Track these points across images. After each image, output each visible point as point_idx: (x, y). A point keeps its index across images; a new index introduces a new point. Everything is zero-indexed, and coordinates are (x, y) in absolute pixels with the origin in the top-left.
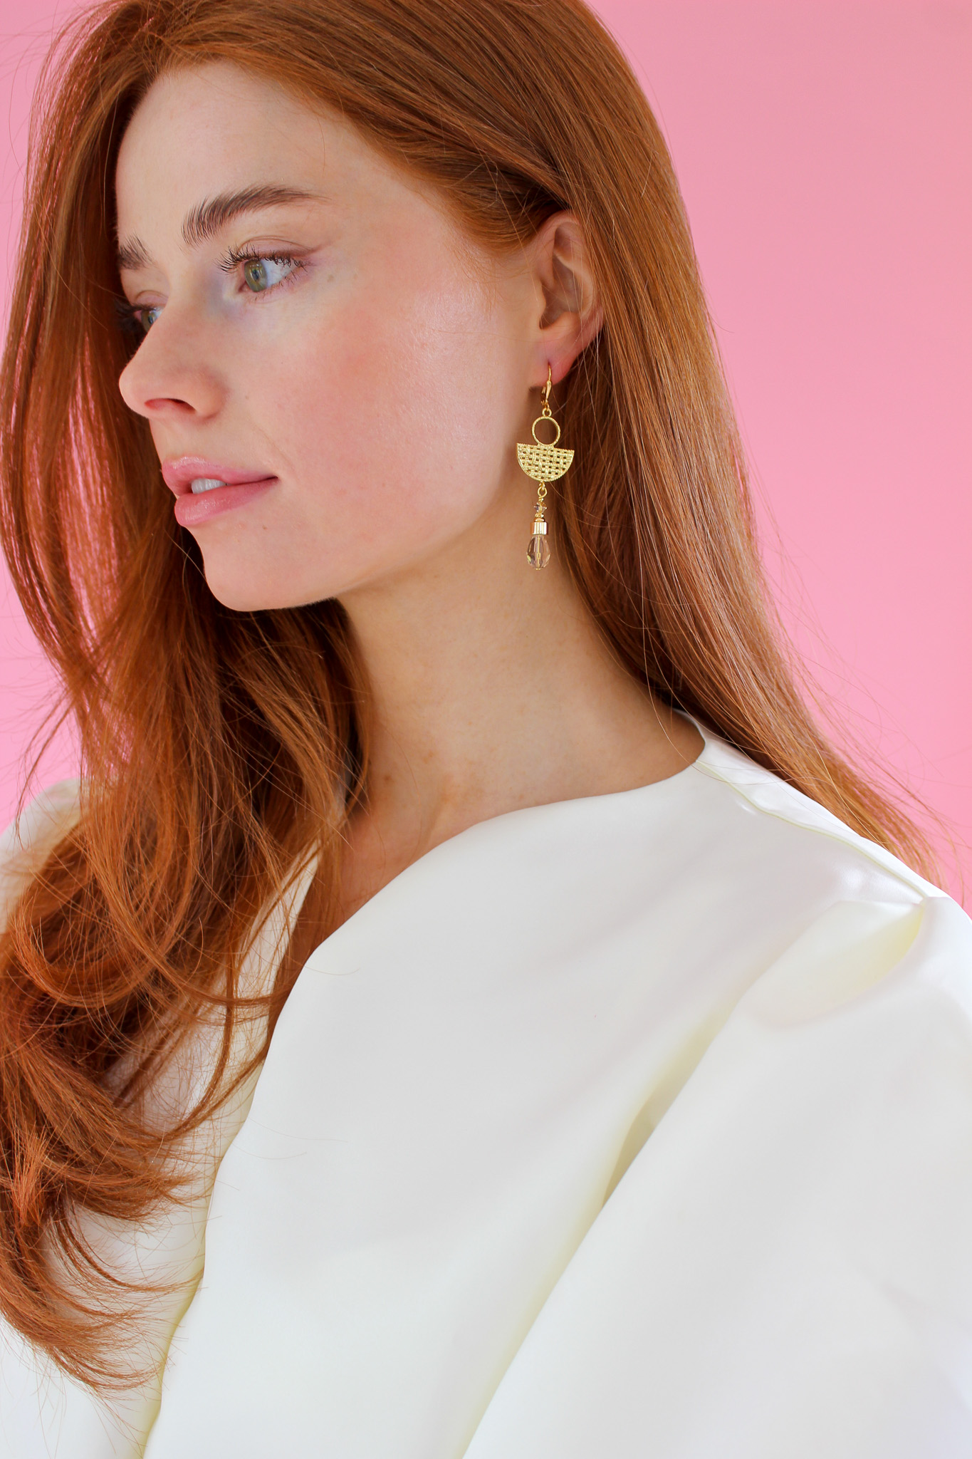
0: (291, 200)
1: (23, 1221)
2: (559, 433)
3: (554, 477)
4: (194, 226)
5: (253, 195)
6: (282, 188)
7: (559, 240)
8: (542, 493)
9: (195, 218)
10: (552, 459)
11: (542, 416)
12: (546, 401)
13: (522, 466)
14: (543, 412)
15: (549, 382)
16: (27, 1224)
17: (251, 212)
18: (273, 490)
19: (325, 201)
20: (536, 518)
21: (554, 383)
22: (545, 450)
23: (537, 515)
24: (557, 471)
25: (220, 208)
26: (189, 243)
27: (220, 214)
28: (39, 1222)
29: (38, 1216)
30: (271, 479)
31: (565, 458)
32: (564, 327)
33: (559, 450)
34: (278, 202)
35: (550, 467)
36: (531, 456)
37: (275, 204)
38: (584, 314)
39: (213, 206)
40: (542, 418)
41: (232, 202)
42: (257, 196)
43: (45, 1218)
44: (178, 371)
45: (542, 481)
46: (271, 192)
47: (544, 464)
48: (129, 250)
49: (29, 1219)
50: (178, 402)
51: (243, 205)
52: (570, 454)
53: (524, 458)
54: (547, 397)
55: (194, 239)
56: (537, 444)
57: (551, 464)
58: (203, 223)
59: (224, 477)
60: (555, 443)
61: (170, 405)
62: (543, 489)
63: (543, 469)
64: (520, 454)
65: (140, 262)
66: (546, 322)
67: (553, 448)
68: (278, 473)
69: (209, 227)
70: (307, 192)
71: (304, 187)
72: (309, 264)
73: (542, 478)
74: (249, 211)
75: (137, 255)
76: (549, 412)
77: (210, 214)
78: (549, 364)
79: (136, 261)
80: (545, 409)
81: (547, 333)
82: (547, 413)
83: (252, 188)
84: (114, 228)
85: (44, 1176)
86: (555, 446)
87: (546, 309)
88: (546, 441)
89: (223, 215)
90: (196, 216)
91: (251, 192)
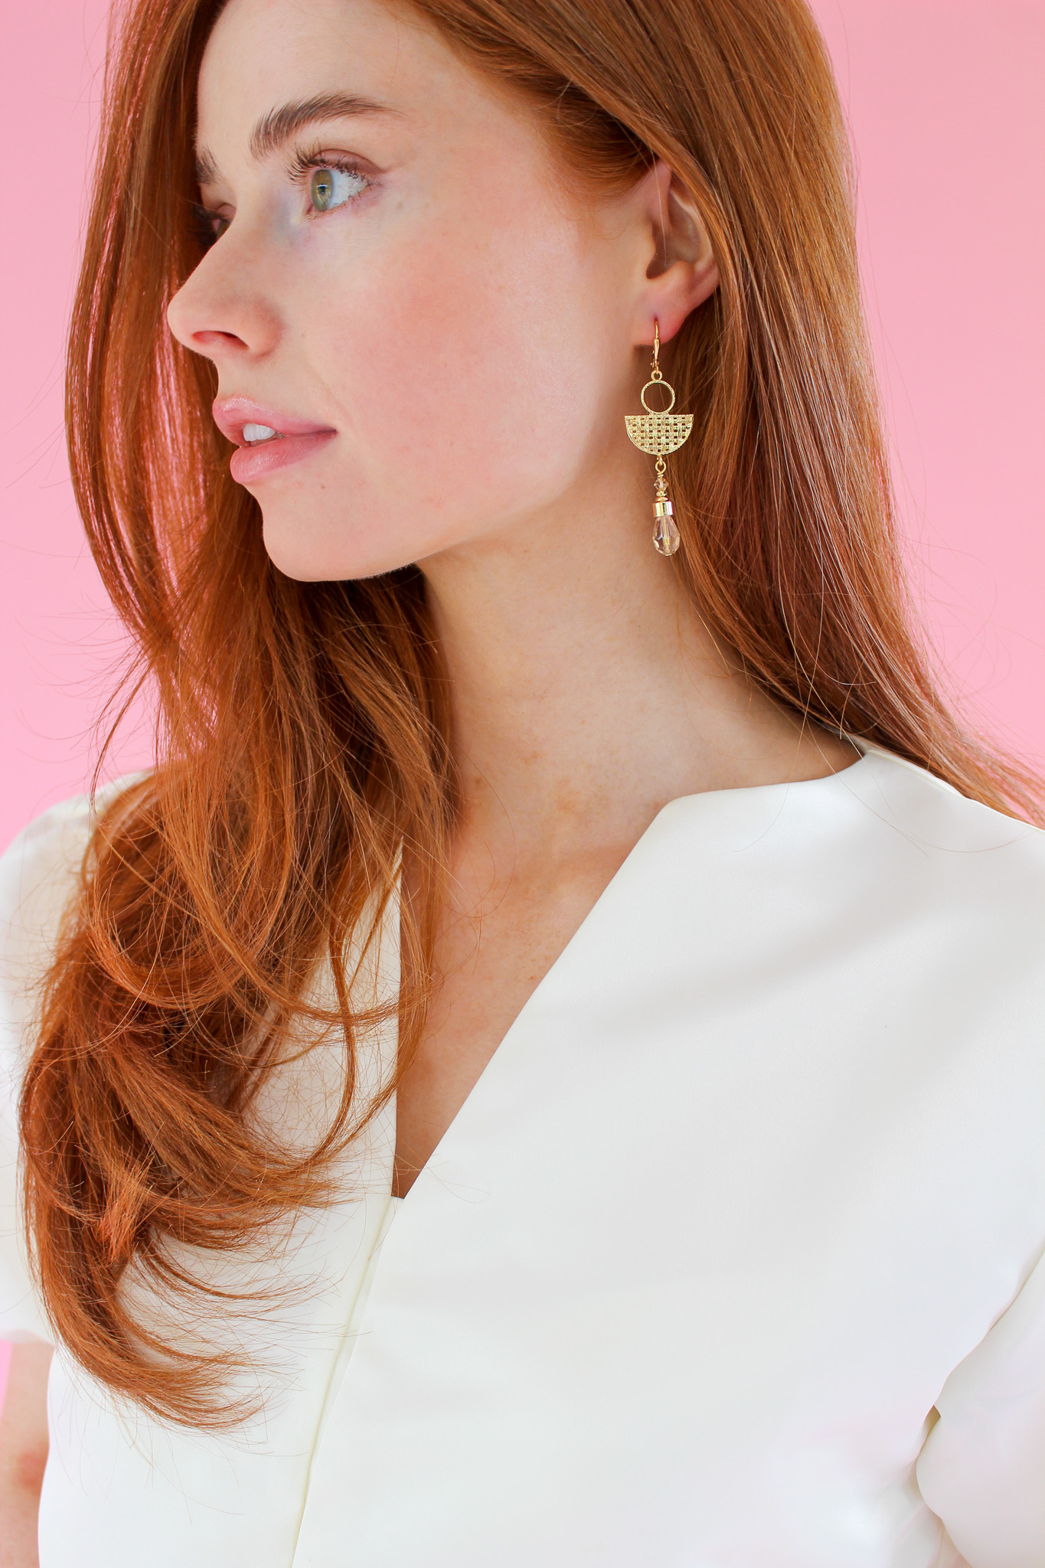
0: (361, 112)
2: (674, 398)
3: (673, 448)
4: (261, 138)
5: (322, 103)
6: (354, 97)
7: (675, 181)
8: (661, 468)
9: (262, 129)
10: (669, 428)
11: (652, 380)
12: (656, 362)
13: (634, 440)
14: (652, 376)
15: (656, 341)
17: (319, 122)
18: (332, 444)
19: (399, 116)
20: (659, 497)
21: (663, 342)
22: (659, 418)
23: (658, 494)
24: (675, 440)
25: (288, 117)
26: (256, 157)
27: (287, 124)
30: (327, 433)
31: (683, 425)
32: (674, 278)
33: (676, 416)
34: (347, 113)
35: (667, 437)
36: (644, 428)
37: (344, 115)
38: (701, 266)
39: (280, 115)
40: (651, 383)
41: (300, 110)
42: (326, 104)
44: (227, 302)
45: (659, 454)
46: (341, 101)
47: (660, 434)
48: (202, 162)
50: (229, 336)
51: (311, 114)
52: (688, 419)
53: (635, 432)
54: (656, 358)
55: (260, 152)
56: (648, 413)
57: (668, 434)
58: (269, 133)
59: (275, 424)
60: (670, 409)
61: (221, 339)
62: (661, 464)
63: (659, 441)
64: (631, 428)
65: (213, 177)
66: (655, 271)
67: (668, 416)
68: (337, 423)
69: (276, 139)
70: (380, 105)
71: (379, 98)
72: (380, 185)
73: (659, 451)
74: (316, 122)
75: (210, 170)
76: (659, 374)
77: (277, 125)
78: (656, 320)
79: (208, 174)
80: (654, 372)
81: (655, 284)
82: (657, 376)
83: (322, 96)
86: (670, 413)
87: (655, 256)
88: (659, 407)
89: (290, 124)
90: (262, 125)
91: (320, 101)
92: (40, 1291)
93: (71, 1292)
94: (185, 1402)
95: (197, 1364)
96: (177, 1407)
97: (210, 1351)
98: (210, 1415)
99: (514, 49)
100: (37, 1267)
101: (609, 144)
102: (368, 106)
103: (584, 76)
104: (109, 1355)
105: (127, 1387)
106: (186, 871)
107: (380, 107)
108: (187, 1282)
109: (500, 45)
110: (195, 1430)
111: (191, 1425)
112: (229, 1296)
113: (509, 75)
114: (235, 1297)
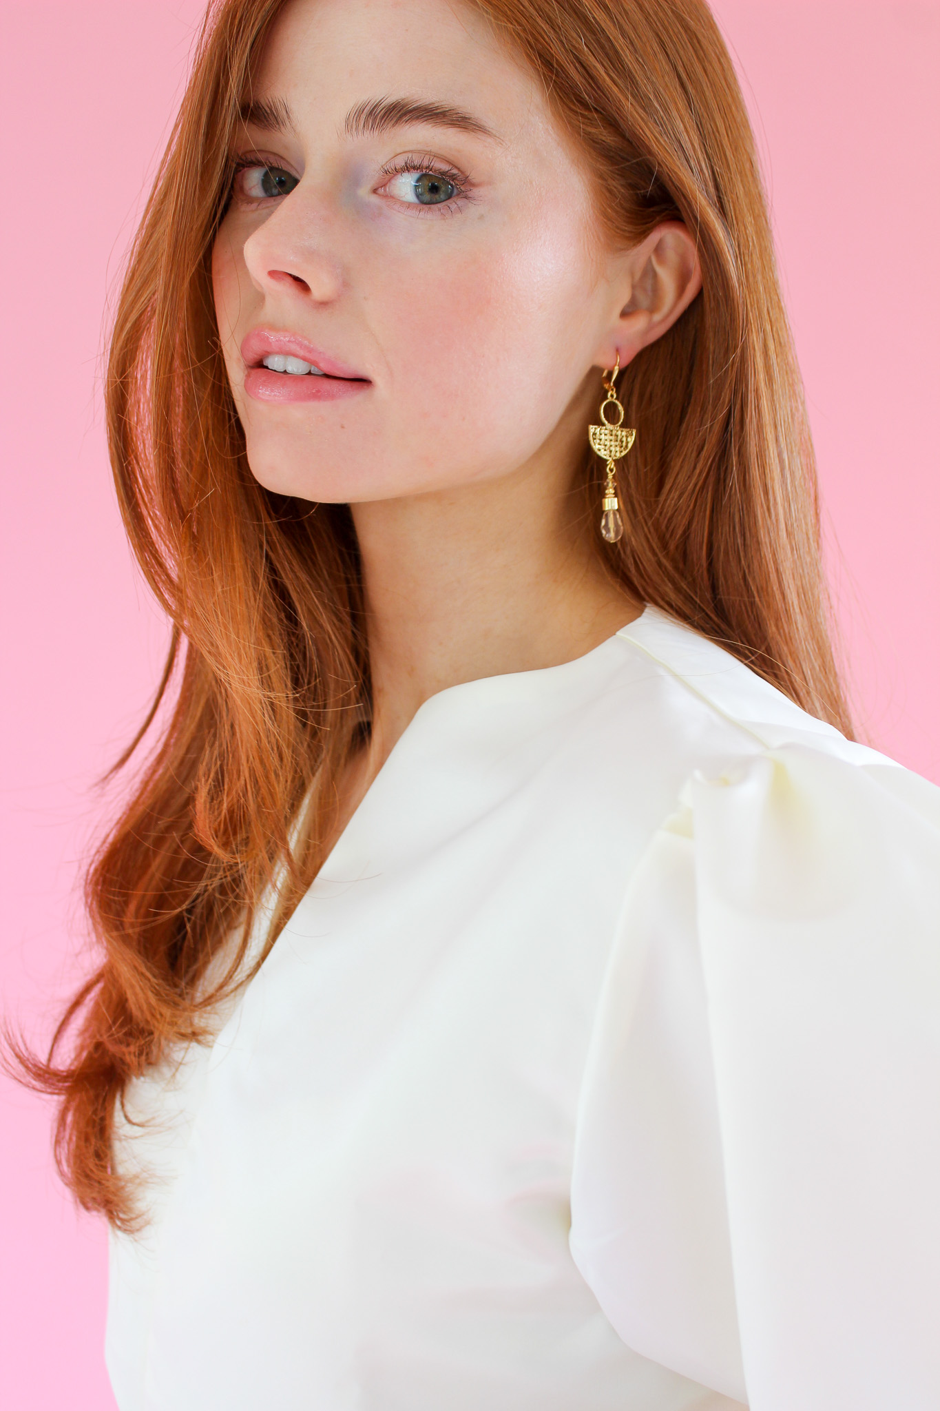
0: (473, 131)
2: (622, 414)
3: (618, 456)
4: (363, 116)
6: (469, 115)
7: (659, 250)
9: (367, 111)
10: (617, 439)
11: (608, 397)
12: (611, 384)
14: (610, 394)
15: (617, 369)
18: (363, 393)
19: (500, 143)
21: (622, 366)
22: (611, 430)
24: (621, 450)
26: (351, 130)
31: (628, 437)
33: (623, 430)
34: (460, 127)
35: (616, 446)
36: (601, 437)
37: (457, 127)
39: (391, 106)
40: (608, 401)
41: (414, 109)
42: (441, 113)
44: (310, 252)
45: (610, 459)
46: (457, 115)
47: (612, 443)
48: (267, 109)
50: (297, 280)
53: (595, 439)
54: (613, 380)
55: (356, 128)
56: (605, 425)
57: (617, 444)
58: (375, 117)
59: (322, 365)
60: (619, 423)
61: (290, 280)
62: (612, 467)
63: (611, 449)
64: (592, 436)
66: (627, 313)
68: (374, 376)
69: (380, 124)
70: (486, 128)
71: (487, 122)
72: (468, 196)
73: (611, 457)
75: (277, 118)
77: (385, 113)
78: (617, 350)
80: (611, 391)
81: (624, 324)
82: (613, 395)
86: (619, 427)
87: (630, 302)
88: (612, 421)
89: (400, 118)
90: (368, 108)
91: (437, 108)
102: (479, 127)
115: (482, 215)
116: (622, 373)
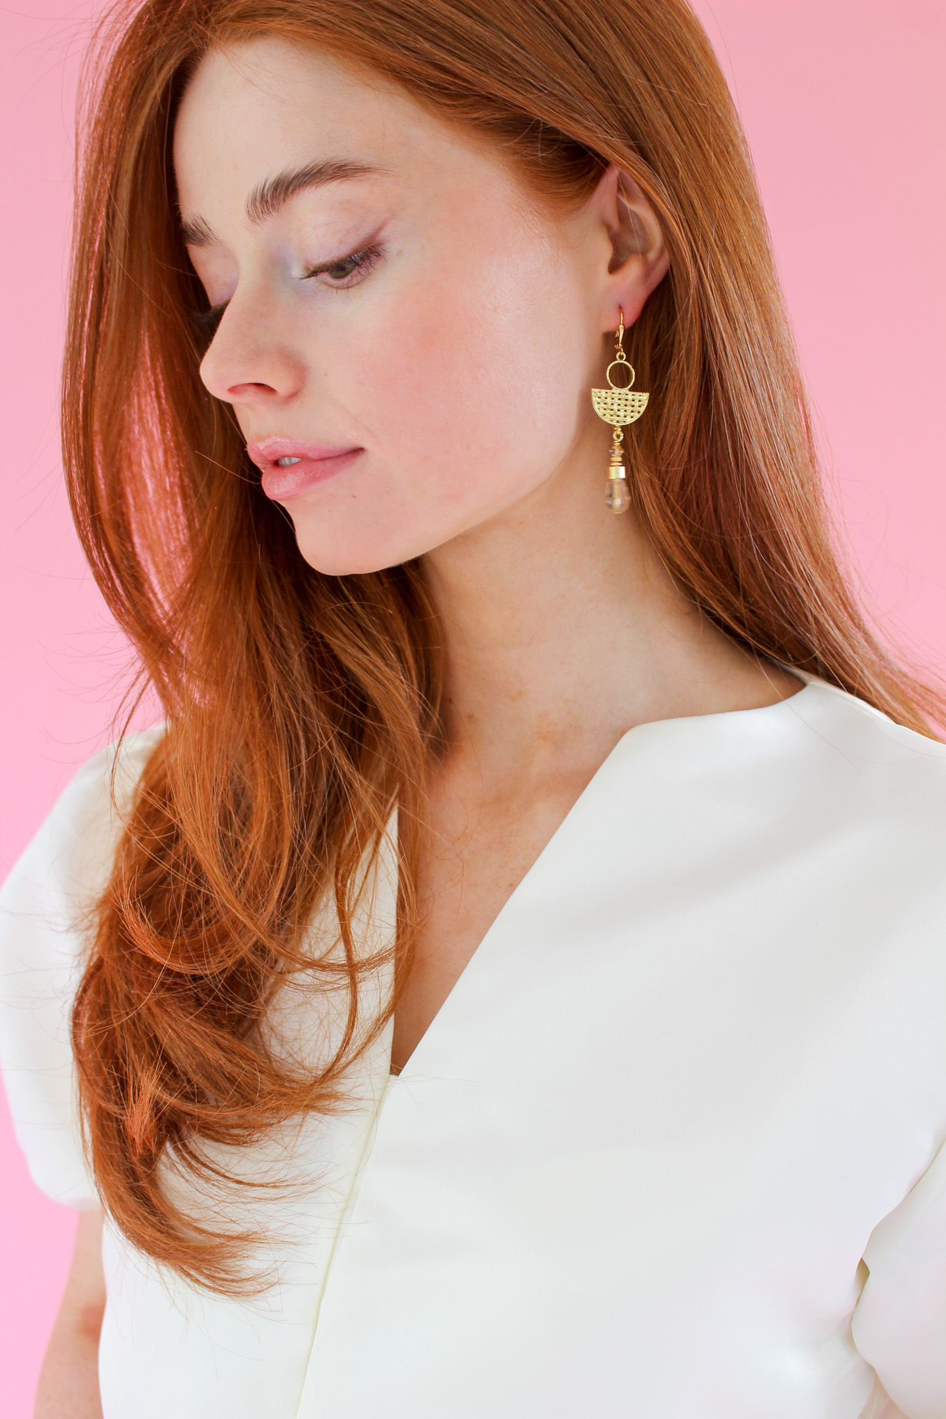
0: (353, 175)
1: (139, 1150)
2: (634, 377)
3: (629, 421)
4: (258, 204)
5: (315, 171)
6: (343, 162)
7: (622, 184)
8: (618, 436)
9: (258, 198)
10: (627, 403)
11: (616, 360)
12: (620, 345)
13: (597, 410)
14: (617, 357)
15: (621, 326)
16: (141, 1151)
17: (314, 188)
18: (360, 461)
19: (386, 173)
20: (614, 462)
21: (626, 327)
22: (620, 394)
23: (613, 459)
24: (632, 414)
25: (283, 185)
26: (253, 221)
27: (283, 192)
28: (154, 1149)
29: (152, 1143)
30: (357, 451)
31: (640, 401)
32: (633, 270)
33: (634, 393)
34: (339, 177)
35: (625, 411)
36: (606, 401)
37: (337, 179)
38: (652, 255)
39: (275, 184)
40: (616, 362)
41: (294, 179)
42: (319, 172)
43: (160, 1144)
44: (256, 355)
45: (617, 425)
46: (333, 168)
47: (620, 407)
48: (193, 228)
49: (145, 1147)
50: (259, 385)
51: (305, 182)
52: (645, 397)
53: (599, 403)
54: (620, 341)
55: (259, 218)
56: (611, 388)
57: (626, 408)
58: (267, 202)
60: (629, 386)
61: (253, 389)
62: (619, 433)
63: (619, 413)
64: (595, 399)
65: (206, 240)
66: (615, 266)
67: (628, 392)
68: (364, 444)
69: (273, 206)
70: (367, 166)
71: (366, 159)
73: (618, 422)
74: (311, 188)
75: (202, 233)
76: (623, 356)
77: (273, 193)
78: (620, 308)
79: (202, 238)
80: (619, 354)
81: (617, 278)
82: (621, 357)
83: (314, 164)
84: (176, 204)
85: (156, 1106)
86: (630, 390)
87: (613, 254)
88: (622, 384)
89: (286, 193)
90: (258, 194)
91: (313, 169)
92: (93, 1175)
93: (117, 1178)
94: (215, 1271)
95: (222, 1240)
96: (208, 1277)
97: (236, 1229)
98: (235, 1284)
99: (477, 98)
100: (90, 1156)
101: (567, 166)
102: (358, 169)
103: (545, 109)
104: (150, 1230)
105: (165, 1258)
106: (199, 852)
107: (369, 168)
108: (213, 1172)
109: (465, 96)
110: (222, 1296)
111: (221, 1292)
112: (248, 1184)
113: (477, 122)
114: (253, 1185)
115: (401, 250)
116: (629, 332)
